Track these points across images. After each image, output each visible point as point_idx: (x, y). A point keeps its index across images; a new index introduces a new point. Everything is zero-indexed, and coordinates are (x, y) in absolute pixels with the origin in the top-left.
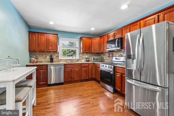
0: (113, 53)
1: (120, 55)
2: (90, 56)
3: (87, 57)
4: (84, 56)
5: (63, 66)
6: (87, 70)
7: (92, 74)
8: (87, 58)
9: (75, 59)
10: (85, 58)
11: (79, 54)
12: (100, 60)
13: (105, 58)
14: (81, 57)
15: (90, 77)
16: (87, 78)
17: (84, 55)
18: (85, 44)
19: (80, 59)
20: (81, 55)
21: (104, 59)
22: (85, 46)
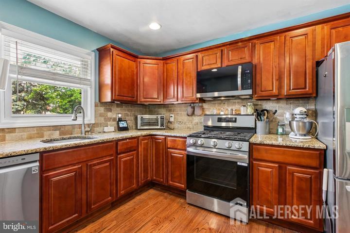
0: (202, 106)
1: (232, 110)
2: (129, 113)
3: (120, 115)
4: (110, 114)
5: (38, 164)
6: (135, 160)
7: (146, 171)
8: (120, 120)
9: (81, 122)
10: (114, 120)
11: (96, 106)
12: (162, 125)
13: (172, 119)
14: (101, 115)
15: (142, 181)
16: (134, 186)
17: (110, 110)
18: (120, 71)
19: (97, 124)
20: (102, 109)
21: (171, 123)
22: (120, 78)
